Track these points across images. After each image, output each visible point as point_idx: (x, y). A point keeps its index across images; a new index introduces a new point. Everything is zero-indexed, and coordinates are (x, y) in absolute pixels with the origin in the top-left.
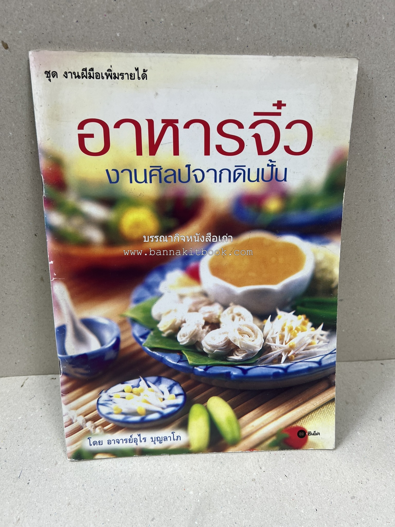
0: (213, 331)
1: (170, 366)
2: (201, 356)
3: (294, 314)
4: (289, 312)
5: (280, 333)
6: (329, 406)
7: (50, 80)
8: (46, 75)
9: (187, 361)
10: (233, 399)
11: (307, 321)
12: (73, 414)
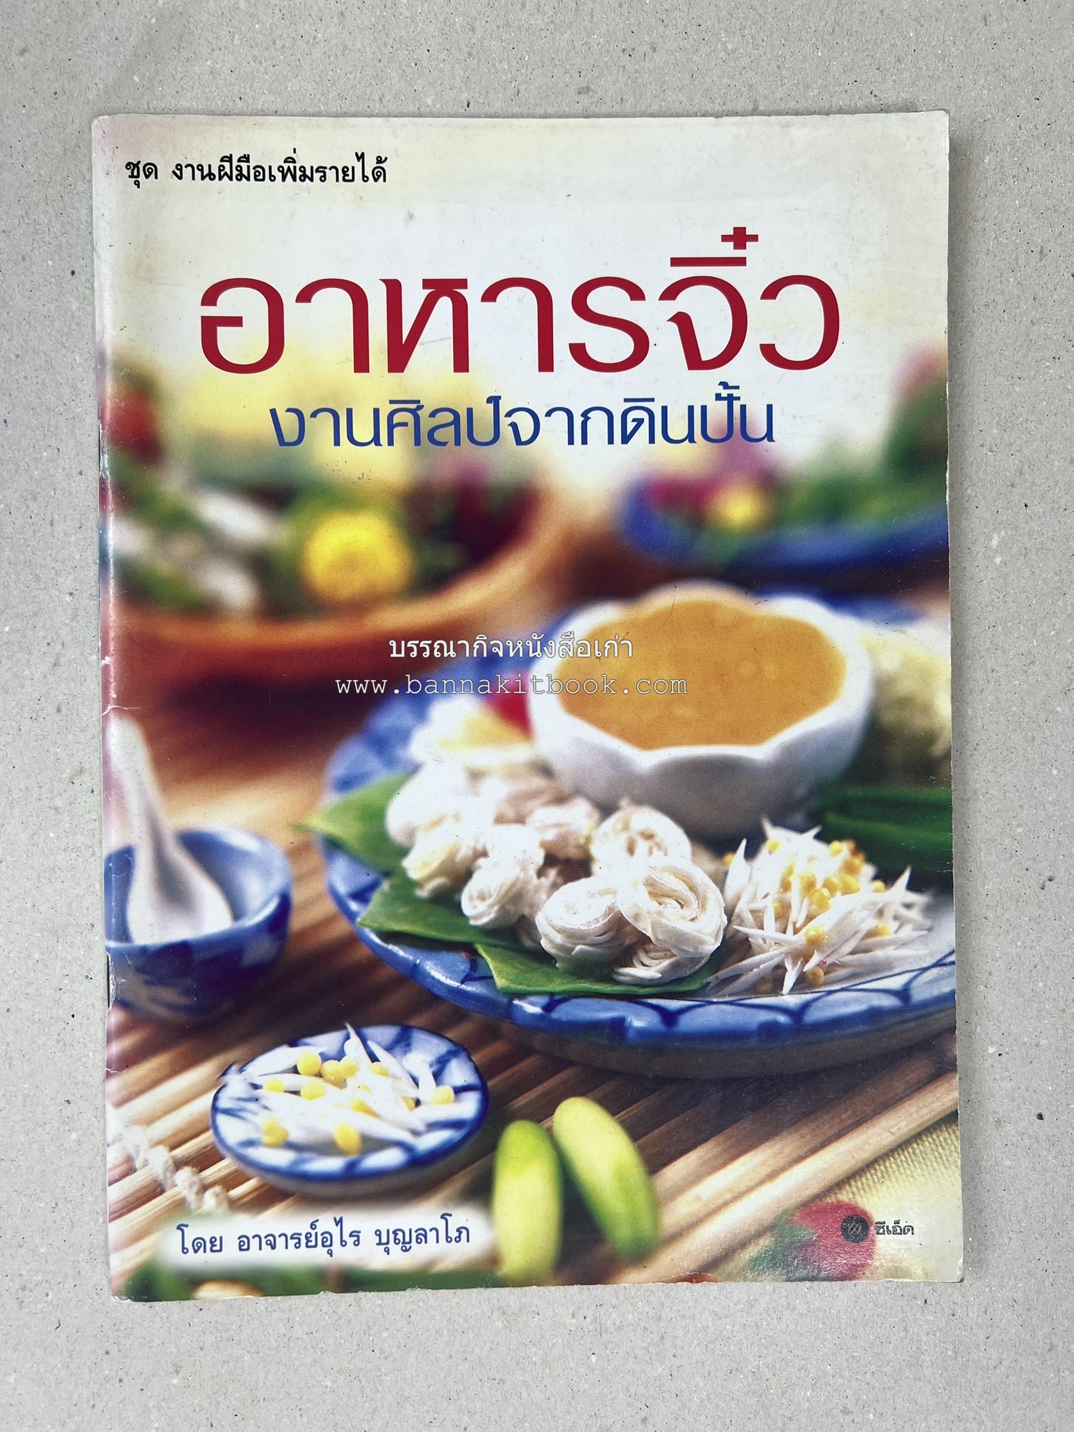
0: (570, 885)
1: (437, 992)
2: (535, 965)
3: (818, 837)
4: (802, 830)
5: (776, 896)
6: (941, 1138)
7: (138, 184)
8: (129, 172)
9: (492, 977)
10: (634, 1106)
11: (858, 861)
12: (138, 1139)
